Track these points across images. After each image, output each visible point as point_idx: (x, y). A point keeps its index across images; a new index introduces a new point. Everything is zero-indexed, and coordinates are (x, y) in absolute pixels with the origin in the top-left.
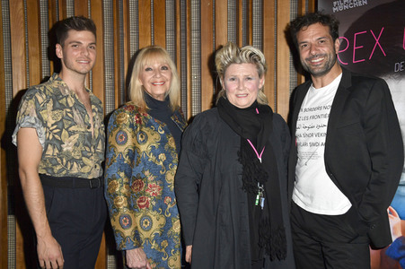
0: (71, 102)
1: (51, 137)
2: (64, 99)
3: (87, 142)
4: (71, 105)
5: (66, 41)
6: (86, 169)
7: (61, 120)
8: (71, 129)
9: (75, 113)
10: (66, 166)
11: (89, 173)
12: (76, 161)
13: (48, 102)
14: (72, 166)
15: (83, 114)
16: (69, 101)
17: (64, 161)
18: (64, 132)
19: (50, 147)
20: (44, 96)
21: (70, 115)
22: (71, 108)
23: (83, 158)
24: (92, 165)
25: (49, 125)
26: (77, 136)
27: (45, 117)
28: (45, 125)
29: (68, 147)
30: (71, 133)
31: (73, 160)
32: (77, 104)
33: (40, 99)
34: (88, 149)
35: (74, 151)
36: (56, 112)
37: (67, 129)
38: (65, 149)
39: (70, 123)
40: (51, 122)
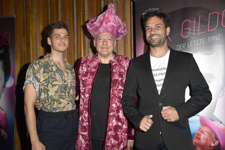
0: (54, 69)
1: (43, 88)
2: (51, 68)
3: (63, 90)
4: (54, 70)
5: (52, 35)
6: (62, 105)
7: (48, 78)
8: (53, 83)
9: (56, 74)
10: (51, 103)
11: (64, 107)
12: (56, 100)
13: (40, 69)
14: (54, 103)
15: (62, 75)
16: (53, 68)
17: (50, 101)
18: (50, 85)
19: (43, 93)
20: (38, 66)
21: (53, 76)
22: (54, 72)
23: (60, 99)
24: (66, 103)
25: (41, 81)
26: (57, 87)
27: (39, 77)
28: (39, 81)
29: (51, 93)
30: (53, 86)
31: (55, 100)
32: (58, 69)
33: (36, 68)
34: (63, 94)
35: (55, 95)
36: (45, 74)
37: (51, 83)
38: (50, 95)
39: (53, 80)
40: (42, 79)
